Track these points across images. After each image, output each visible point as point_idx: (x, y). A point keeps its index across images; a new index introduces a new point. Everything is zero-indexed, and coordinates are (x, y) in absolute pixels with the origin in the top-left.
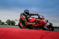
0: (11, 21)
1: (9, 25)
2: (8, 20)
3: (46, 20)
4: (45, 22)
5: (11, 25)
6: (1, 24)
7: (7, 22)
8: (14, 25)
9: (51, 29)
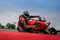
0: (11, 25)
1: (9, 28)
2: (8, 24)
3: (48, 22)
4: (47, 25)
5: (11, 29)
6: (1, 28)
7: (7, 26)
8: (15, 29)
9: (53, 32)
